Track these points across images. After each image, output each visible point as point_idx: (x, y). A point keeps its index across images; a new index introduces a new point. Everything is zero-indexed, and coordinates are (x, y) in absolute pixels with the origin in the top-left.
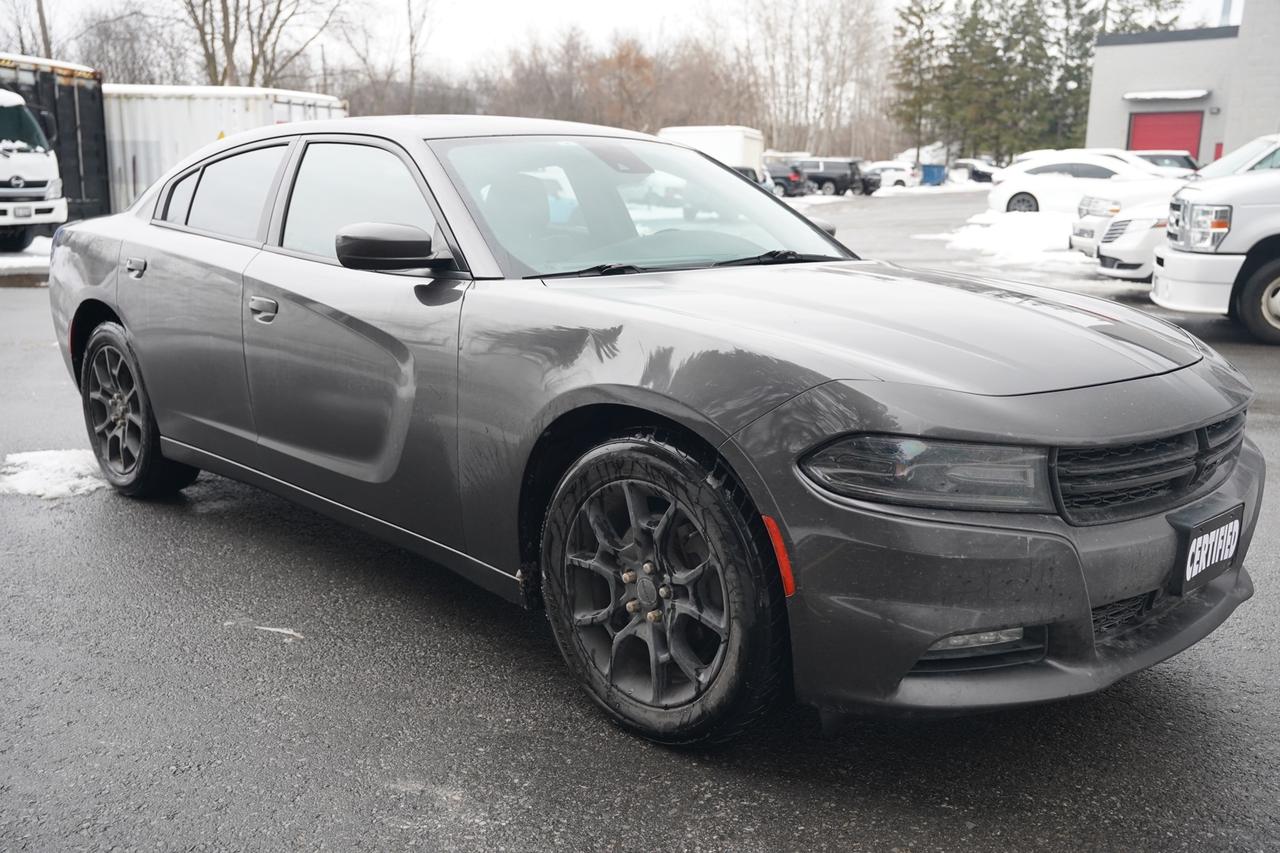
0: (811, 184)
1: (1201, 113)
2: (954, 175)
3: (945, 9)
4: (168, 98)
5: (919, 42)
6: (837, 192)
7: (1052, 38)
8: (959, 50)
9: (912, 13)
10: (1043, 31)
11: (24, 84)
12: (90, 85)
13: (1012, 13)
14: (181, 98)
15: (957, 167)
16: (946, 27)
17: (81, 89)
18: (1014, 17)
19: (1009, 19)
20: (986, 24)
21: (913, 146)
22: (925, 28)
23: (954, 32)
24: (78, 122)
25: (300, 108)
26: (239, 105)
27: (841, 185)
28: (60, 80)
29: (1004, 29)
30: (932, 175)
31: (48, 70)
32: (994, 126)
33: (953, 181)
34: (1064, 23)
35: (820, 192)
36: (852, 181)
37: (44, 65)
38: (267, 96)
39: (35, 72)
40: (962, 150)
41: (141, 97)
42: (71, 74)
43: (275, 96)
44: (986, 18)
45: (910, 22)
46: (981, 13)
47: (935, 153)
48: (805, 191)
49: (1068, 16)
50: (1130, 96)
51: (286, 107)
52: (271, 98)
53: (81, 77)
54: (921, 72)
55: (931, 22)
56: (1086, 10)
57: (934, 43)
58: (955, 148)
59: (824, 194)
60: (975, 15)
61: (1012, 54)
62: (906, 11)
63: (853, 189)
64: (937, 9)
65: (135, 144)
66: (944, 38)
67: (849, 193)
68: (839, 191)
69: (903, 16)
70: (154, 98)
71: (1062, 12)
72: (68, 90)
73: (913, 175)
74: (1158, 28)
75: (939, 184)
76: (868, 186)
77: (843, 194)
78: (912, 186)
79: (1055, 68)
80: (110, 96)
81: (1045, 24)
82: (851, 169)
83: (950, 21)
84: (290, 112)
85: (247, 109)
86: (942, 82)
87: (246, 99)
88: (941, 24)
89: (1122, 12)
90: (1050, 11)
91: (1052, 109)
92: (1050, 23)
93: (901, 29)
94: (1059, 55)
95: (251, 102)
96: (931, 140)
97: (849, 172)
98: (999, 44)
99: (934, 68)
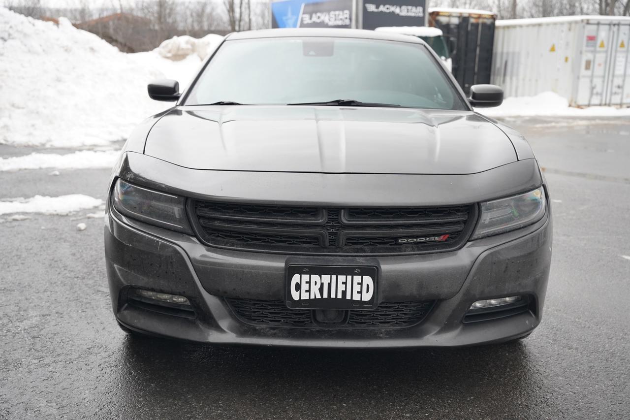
4: (528, 26)
11: (453, 24)
12: (489, 22)
14: (534, 25)
17: (484, 24)
24: (479, 42)
25: (607, 27)
26: (565, 27)
28: (472, 21)
31: (466, 15)
37: (465, 13)
38: (582, 21)
39: (459, 17)
41: (514, 27)
42: (480, 16)
43: (588, 20)
51: (595, 27)
52: (585, 22)
53: (485, 18)
65: (508, 54)
70: (521, 26)
72: (476, 26)
80: (499, 27)
84: (598, 30)
85: (570, 30)
87: (570, 23)
95: (573, 25)
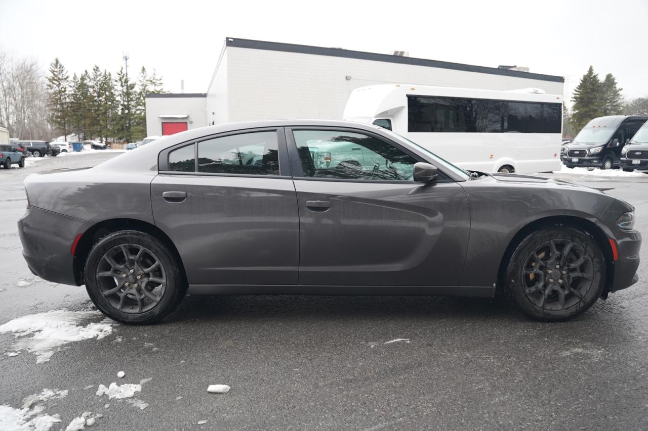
0: (28, 152)
1: (186, 123)
2: (85, 147)
3: (69, 79)
5: (60, 92)
6: (41, 156)
7: (117, 93)
8: (78, 96)
9: (54, 79)
10: (112, 91)
13: (99, 83)
15: (86, 144)
16: (71, 87)
18: (100, 84)
19: (98, 85)
20: (89, 87)
21: (63, 135)
22: (61, 86)
23: (75, 88)
27: (42, 153)
29: (97, 88)
30: (77, 147)
32: (99, 127)
33: (85, 150)
34: (121, 88)
35: (32, 156)
36: (48, 151)
40: (85, 137)
44: (88, 84)
45: (54, 83)
46: (85, 82)
47: (72, 138)
48: (27, 155)
49: (122, 86)
50: (161, 116)
54: (62, 104)
55: (64, 84)
56: (129, 83)
57: (67, 92)
58: (81, 136)
59: (34, 157)
60: (82, 82)
61: (101, 98)
62: (52, 78)
63: (47, 154)
64: (65, 79)
66: (70, 91)
67: (46, 155)
68: (41, 155)
69: (50, 80)
71: (119, 84)
73: (70, 147)
74: (156, 92)
75: (80, 151)
76: (55, 152)
77: (43, 156)
78: (70, 152)
79: (119, 105)
81: (114, 88)
82: (47, 145)
83: (72, 84)
86: (72, 109)
88: (68, 85)
89: (142, 85)
90: (115, 83)
91: (121, 120)
92: (115, 87)
93: (50, 85)
94: (121, 100)
96: (69, 133)
97: (46, 146)
98: (95, 94)
99: (67, 103)
